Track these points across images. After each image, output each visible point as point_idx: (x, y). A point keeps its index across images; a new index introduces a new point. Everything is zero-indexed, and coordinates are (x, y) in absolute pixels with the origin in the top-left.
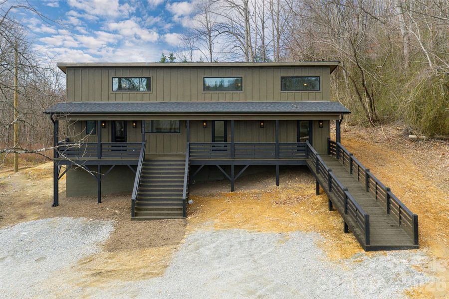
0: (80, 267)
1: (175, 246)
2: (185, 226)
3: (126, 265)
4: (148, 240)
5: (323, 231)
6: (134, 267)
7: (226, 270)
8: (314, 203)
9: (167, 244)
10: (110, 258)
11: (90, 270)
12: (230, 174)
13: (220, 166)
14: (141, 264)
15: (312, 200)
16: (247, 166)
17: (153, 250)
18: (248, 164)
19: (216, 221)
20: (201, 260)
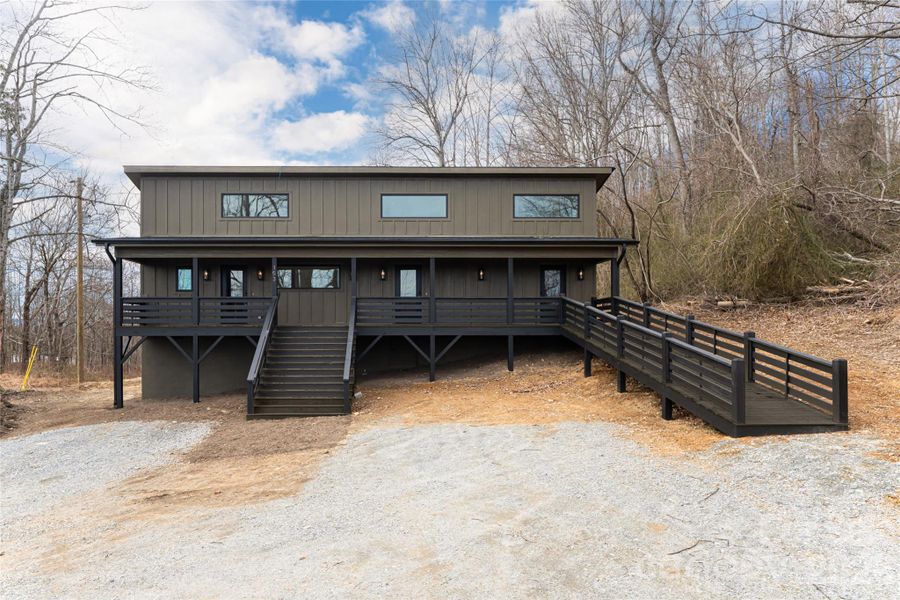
0: (125, 488)
1: (326, 450)
2: (348, 423)
3: (221, 482)
4: (275, 443)
5: (619, 420)
6: (236, 484)
7: (436, 479)
8: (583, 387)
9: (310, 448)
10: (192, 472)
11: (145, 491)
12: (428, 352)
13: (409, 336)
14: (252, 479)
15: (579, 384)
16: (458, 338)
17: (283, 458)
18: (460, 333)
19: (406, 416)
20: (380, 467)
